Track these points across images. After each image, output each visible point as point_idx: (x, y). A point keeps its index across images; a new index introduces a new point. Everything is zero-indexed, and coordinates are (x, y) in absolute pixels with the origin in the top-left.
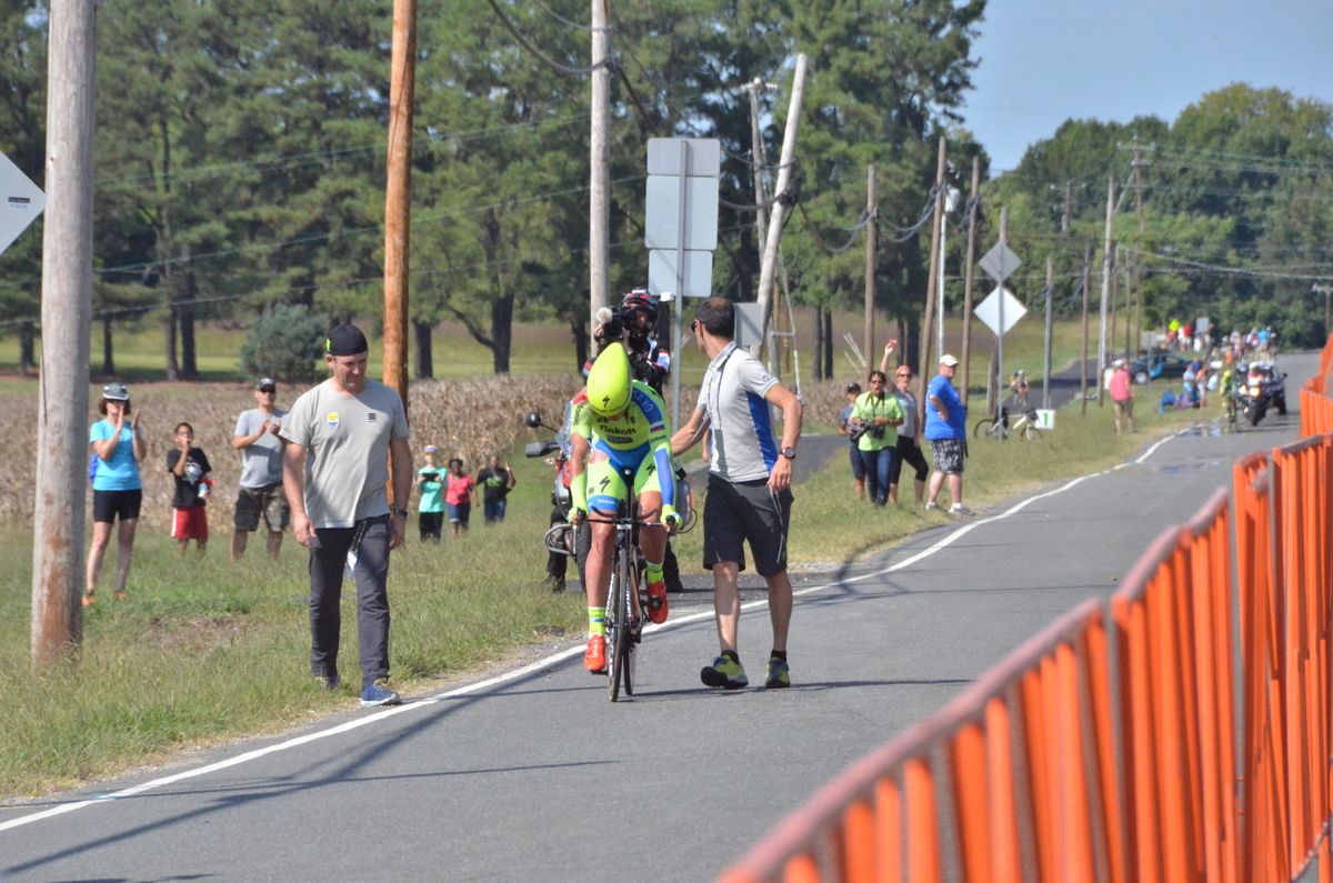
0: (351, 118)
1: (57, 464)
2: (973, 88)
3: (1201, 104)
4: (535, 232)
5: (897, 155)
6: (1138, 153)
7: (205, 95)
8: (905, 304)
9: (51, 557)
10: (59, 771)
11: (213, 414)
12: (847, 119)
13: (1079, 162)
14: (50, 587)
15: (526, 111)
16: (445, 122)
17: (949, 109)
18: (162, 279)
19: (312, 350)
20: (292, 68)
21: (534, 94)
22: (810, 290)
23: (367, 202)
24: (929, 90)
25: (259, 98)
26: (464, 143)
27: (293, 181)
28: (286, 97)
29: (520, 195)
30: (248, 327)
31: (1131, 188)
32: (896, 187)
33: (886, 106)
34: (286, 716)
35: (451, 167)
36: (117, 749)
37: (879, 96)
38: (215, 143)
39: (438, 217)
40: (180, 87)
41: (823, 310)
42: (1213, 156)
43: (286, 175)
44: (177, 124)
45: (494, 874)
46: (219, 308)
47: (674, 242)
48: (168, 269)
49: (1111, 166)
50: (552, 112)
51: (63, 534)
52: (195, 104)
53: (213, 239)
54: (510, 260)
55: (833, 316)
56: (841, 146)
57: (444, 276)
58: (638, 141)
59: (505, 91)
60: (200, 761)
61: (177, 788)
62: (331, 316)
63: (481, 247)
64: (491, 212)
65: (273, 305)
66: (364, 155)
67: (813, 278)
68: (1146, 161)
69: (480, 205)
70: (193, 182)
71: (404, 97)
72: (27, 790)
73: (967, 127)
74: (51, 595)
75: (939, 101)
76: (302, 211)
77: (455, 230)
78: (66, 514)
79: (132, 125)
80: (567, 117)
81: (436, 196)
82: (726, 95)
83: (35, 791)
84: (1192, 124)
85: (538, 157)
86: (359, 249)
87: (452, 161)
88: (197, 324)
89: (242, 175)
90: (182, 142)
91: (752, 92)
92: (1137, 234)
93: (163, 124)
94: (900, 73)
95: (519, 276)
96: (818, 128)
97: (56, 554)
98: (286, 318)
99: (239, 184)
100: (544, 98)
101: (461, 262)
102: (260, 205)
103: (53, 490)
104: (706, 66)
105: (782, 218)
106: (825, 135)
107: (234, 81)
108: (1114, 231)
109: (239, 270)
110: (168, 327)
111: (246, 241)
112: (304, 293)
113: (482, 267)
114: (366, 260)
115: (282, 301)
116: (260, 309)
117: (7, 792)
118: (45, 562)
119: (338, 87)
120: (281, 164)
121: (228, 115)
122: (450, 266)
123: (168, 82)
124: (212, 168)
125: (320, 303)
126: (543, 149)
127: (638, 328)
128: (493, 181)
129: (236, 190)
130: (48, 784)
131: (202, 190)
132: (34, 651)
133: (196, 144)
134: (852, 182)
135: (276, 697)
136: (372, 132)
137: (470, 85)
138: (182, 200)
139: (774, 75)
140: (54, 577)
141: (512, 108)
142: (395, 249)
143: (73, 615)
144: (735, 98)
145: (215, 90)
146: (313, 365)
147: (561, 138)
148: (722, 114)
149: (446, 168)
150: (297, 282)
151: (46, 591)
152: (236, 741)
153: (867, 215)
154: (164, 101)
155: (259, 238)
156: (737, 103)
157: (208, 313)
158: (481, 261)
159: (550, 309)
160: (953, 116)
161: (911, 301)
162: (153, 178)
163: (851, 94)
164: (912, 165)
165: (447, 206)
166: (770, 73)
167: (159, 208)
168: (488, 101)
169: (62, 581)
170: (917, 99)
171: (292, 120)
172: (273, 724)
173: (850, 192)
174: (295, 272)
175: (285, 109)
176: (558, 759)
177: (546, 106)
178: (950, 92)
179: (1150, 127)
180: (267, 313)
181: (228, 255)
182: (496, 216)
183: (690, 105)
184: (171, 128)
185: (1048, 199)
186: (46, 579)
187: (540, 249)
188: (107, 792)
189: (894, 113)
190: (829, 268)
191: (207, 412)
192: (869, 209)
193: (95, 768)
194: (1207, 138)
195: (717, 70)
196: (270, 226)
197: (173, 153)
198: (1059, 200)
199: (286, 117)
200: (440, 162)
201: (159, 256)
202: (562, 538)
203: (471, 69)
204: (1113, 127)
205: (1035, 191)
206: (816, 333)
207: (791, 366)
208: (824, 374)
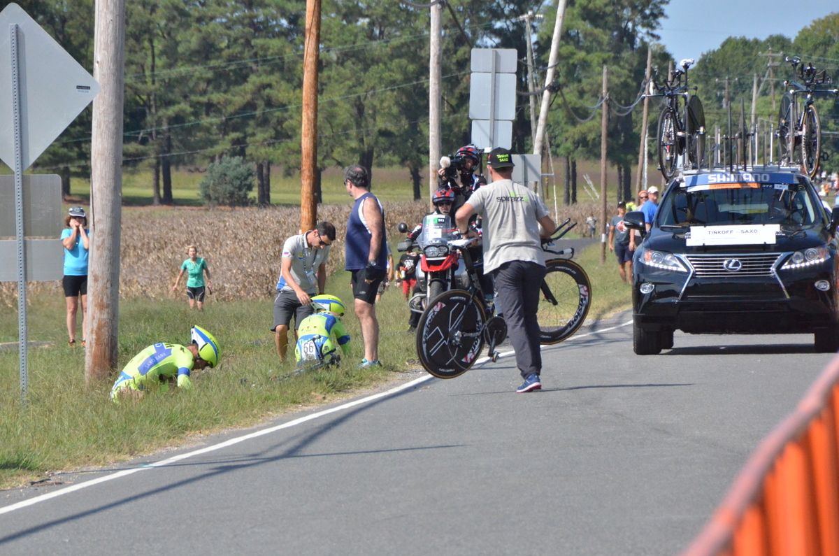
0: (270, 38)
1: (101, 256)
2: (666, 17)
3: (811, 26)
4: (387, 110)
5: (616, 60)
6: (773, 58)
7: (177, 23)
8: (622, 156)
9: (97, 315)
10: (116, 450)
11: (185, 226)
12: (585, 37)
13: (735, 65)
14: (97, 334)
15: (381, 33)
16: (330, 40)
17: (650, 31)
18: (150, 140)
19: (245, 185)
20: (232, 6)
21: (386, 22)
22: (562, 147)
23: (279, 91)
24: (638, 18)
25: (212, 24)
26: (341, 53)
27: (233, 78)
28: (228, 25)
29: (378, 87)
30: (206, 170)
31: (766, 81)
32: (616, 81)
33: (610, 29)
34: (254, 416)
35: (334, 69)
36: (152, 436)
37: (606, 22)
38: (183, 54)
39: (325, 101)
40: (161, 18)
41: (570, 158)
42: (819, 60)
43: (229, 74)
44: (159, 41)
45: (402, 516)
46: (186, 159)
47: (488, 115)
48: (154, 133)
49: (754, 66)
50: (398, 33)
51: (105, 301)
52: (171, 28)
53: (182, 114)
54: (370, 128)
55: (577, 163)
56: (582, 54)
57: (329, 138)
58: (452, 52)
59: (367, 20)
60: (204, 444)
61: (191, 461)
62: (257, 163)
63: (352, 120)
64: (359, 97)
65: (221, 157)
66: (278, 61)
67: (564, 139)
68: (777, 63)
69: (351, 94)
70: (170, 79)
71: (314, 23)
72: (97, 462)
73: (662, 42)
74: (98, 339)
75: (644, 26)
76: (239, 96)
77: (337, 109)
78: (107, 288)
79: (132, 42)
80: (406, 37)
81: (324, 87)
82: (508, 23)
83: (102, 462)
84: (806, 39)
85: (389, 62)
86: (274, 120)
87: (334, 65)
88: (172, 169)
89: (201, 74)
90: (163, 53)
91: (527, 20)
92: (771, 110)
93: (151, 41)
94: (619, 8)
95: (376, 139)
96: (567, 43)
97: (101, 313)
98: (229, 165)
99: (200, 79)
100: (392, 25)
101: (340, 130)
102: (212, 93)
103: (99, 273)
104: (495, 4)
105: (550, 100)
106: (571, 48)
107: (197, 14)
108: (757, 108)
109: (198, 134)
110: (153, 171)
111: (204, 116)
112: (239, 148)
113: (353, 132)
114: (279, 128)
115: (226, 154)
116: (212, 159)
117: (85, 463)
118: (94, 318)
119: (261, 18)
120: (225, 67)
121: (192, 35)
122: (333, 132)
123: (154, 15)
124: (182, 69)
125: (251, 155)
126: (392, 57)
127: (466, 169)
128: (361, 77)
129: (197, 84)
130: (110, 458)
131: (176, 84)
132: (87, 375)
133: (172, 55)
134: (589, 78)
135: (248, 404)
136: (284, 46)
137: (345, 16)
138: (162, 89)
139: (538, 9)
140: (100, 328)
141: (372, 31)
142: (308, 119)
143: (112, 351)
144: (514, 24)
145: (183, 20)
146: (246, 195)
147: (403, 50)
148: (505, 34)
149: (331, 70)
150: (236, 142)
151: (94, 337)
152: (225, 432)
153: (602, 98)
154: (151, 26)
155: (212, 114)
156: (515, 28)
157: (179, 162)
158: (352, 129)
159: (396, 159)
160: (653, 36)
161: (626, 154)
162: (145, 76)
163: (587, 22)
164: (627, 66)
165: (331, 94)
166: (536, 8)
167: (149, 95)
168: (356, 27)
169: (105, 331)
170: (630, 25)
171: (232, 39)
172: (248, 420)
173: (588, 84)
174: (234, 135)
175: (228, 32)
176: (433, 443)
177: (394, 30)
178: (651, 19)
179: (779, 42)
180: (217, 161)
181: (192, 126)
182: (362, 100)
183: (486, 29)
184: (156, 43)
185: (714, 88)
186: (95, 329)
187: (390, 121)
188: (147, 463)
189: (615, 33)
190: (574, 134)
191: (181, 225)
192: (604, 95)
193: (138, 448)
194: (816, 47)
195: (502, 7)
196: (219, 106)
197: (157, 60)
198: (721, 88)
199: (229, 36)
200: (326, 66)
201: (149, 125)
202: (420, 303)
203: (345, 6)
204: (756, 42)
205: (706, 82)
206: (566, 174)
207: (550, 194)
208: (571, 200)
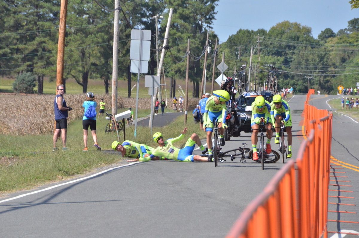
0: (45, 21)
2: (215, 19)
3: (276, 26)
4: (95, 55)
5: (194, 37)
6: (260, 39)
7: (4, 13)
11: (5, 101)
12: (181, 27)
13: (243, 41)
15: (93, 21)
16: (71, 24)
19: (32, 84)
20: (29, 7)
21: (96, 17)
22: (170, 73)
23: (48, 45)
24: (203, 20)
25: (20, 15)
26: (76, 29)
27: (28, 38)
28: (27, 15)
29: (91, 45)
30: (15, 78)
31: (257, 48)
32: (193, 46)
33: (191, 23)
34: (31, 185)
38: (7, 27)
39: (68, 49)
41: (173, 78)
42: (279, 41)
46: (7, 72)
49: (252, 42)
50: (101, 22)
52: (2, 16)
53: (5, 53)
54: (87, 62)
55: (176, 81)
56: (179, 34)
57: (70, 66)
58: (124, 31)
59: (87, 16)
62: (38, 76)
63: (80, 58)
64: (83, 49)
65: (22, 72)
66: (48, 32)
67: (171, 70)
69: (80, 47)
70: (1, 37)
71: (64, 16)
73: (213, 30)
75: (206, 23)
76: (31, 46)
77: (73, 53)
80: (104, 24)
81: (68, 44)
82: (148, 19)
84: (274, 31)
85: (96, 34)
86: (46, 57)
87: (73, 34)
88: (1, 77)
91: (156, 18)
92: (258, 61)
94: (196, 15)
95: (90, 67)
96: (173, 29)
98: (26, 76)
99: (14, 38)
101: (74, 62)
102: (19, 44)
104: (143, 11)
105: (165, 53)
106: (175, 31)
107: (13, 10)
108: (252, 60)
109: (13, 62)
111: (15, 54)
112: (30, 69)
114: (48, 61)
115: (25, 71)
116: (18, 73)
119: (42, 13)
120: (25, 33)
121: (11, 19)
122: (71, 63)
124: (6, 34)
125: (35, 72)
126: (98, 32)
128: (84, 40)
129: (12, 40)
131: (3, 40)
133: (2, 27)
134: (182, 44)
135: (29, 180)
136: (51, 25)
137: (78, 14)
141: (90, 20)
142: (60, 58)
145: (7, 12)
146: (33, 89)
147: (103, 29)
148: (147, 24)
149: (71, 36)
150: (29, 66)
152: (18, 192)
153: (187, 53)
155: (19, 54)
156: (151, 21)
157: (4, 74)
158: (80, 62)
159: (98, 76)
160: (210, 27)
161: (197, 77)
163: (182, 20)
164: (198, 40)
165: (71, 47)
166: (160, 14)
168: (83, 18)
170: (200, 22)
171: (28, 22)
172: (28, 187)
173: (181, 47)
174: (28, 63)
175: (27, 18)
177: (99, 20)
178: (209, 20)
179: (262, 32)
181: (10, 58)
183: (139, 21)
185: (235, 51)
187: (96, 59)
189: (194, 25)
190: (175, 68)
194: (278, 35)
195: (146, 12)
196: (22, 50)
198: (238, 51)
203: (78, 9)
204: (253, 31)
205: (232, 48)
206: (171, 85)
207: (164, 93)
208: (173, 96)
